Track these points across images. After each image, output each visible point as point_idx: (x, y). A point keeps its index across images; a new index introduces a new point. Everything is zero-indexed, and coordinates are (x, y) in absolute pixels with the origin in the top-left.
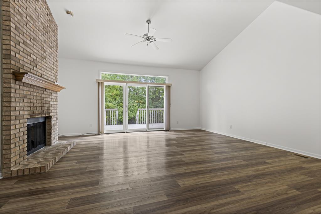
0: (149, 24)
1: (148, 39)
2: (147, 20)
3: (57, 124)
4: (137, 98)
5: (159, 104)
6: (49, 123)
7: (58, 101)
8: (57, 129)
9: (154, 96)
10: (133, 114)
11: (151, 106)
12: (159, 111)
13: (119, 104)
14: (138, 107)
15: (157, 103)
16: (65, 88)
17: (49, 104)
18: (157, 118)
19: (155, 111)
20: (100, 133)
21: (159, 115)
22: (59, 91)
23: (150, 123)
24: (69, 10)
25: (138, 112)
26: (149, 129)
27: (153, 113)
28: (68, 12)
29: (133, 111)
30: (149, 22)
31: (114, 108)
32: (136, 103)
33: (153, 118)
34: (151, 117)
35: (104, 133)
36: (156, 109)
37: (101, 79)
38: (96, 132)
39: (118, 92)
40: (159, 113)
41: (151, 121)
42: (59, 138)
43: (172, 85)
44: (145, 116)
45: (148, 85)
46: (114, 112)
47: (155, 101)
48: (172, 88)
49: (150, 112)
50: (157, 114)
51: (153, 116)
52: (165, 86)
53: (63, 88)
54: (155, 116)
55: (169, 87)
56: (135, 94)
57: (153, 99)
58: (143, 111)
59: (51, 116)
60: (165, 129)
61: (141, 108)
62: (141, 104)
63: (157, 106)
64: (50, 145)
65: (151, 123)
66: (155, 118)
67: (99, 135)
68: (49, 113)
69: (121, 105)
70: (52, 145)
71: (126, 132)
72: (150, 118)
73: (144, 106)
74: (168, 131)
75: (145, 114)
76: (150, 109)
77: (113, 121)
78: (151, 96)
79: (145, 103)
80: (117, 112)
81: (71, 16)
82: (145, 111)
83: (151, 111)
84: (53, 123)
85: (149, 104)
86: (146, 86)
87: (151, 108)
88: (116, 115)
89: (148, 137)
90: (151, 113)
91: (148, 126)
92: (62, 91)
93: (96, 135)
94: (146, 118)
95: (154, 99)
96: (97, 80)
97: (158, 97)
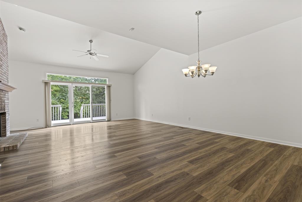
0: (91, 43)
1: (91, 54)
2: (90, 40)
3: (9, 119)
4: (80, 94)
5: (103, 100)
6: (4, 118)
7: (10, 99)
8: (9, 123)
9: (98, 92)
10: (76, 110)
11: (95, 102)
12: (102, 106)
13: (59, 100)
14: (81, 103)
15: (101, 98)
16: (16, 89)
17: (4, 102)
18: (101, 112)
19: (99, 106)
20: (47, 126)
21: (102, 110)
22: (11, 91)
23: (93, 117)
24: (22, 27)
25: (82, 107)
26: (93, 121)
27: (97, 108)
28: (21, 29)
29: (76, 106)
30: (91, 41)
31: (57, 104)
32: (79, 99)
33: (97, 112)
34: (95, 111)
35: (52, 126)
36: (99, 104)
37: (47, 80)
38: (43, 125)
39: (58, 88)
40: (102, 107)
41: (95, 114)
42: (10, 131)
43: (112, 85)
44: (89, 111)
45: (91, 85)
46: (58, 109)
47: (99, 96)
48: (111, 88)
49: (93, 107)
50: (100, 109)
51: (97, 110)
52: (106, 86)
53: (14, 88)
54: (99, 110)
55: (109, 87)
56: (78, 90)
57: (96, 95)
58: (87, 106)
59: (6, 112)
60: (106, 120)
61: (85, 104)
62: (84, 99)
63: (101, 102)
64: (5, 136)
65: (95, 117)
66: (99, 112)
67: (46, 128)
68: (4, 109)
69: (61, 101)
70: (7, 136)
71: (72, 124)
72: (93, 112)
73: (87, 102)
74: (110, 121)
75: (89, 109)
76: (94, 105)
77: (57, 117)
78: (94, 92)
79: (88, 99)
80: (61, 109)
81: (24, 32)
82: (89, 106)
83: (95, 106)
84: (7, 117)
85: (93, 100)
86: (90, 86)
87: (95, 103)
88: (59, 111)
89: (92, 126)
90: (95, 108)
91: (92, 119)
92: (14, 91)
93: (43, 128)
94: (89, 113)
95: (98, 94)
96: (43, 80)
97: (102, 93)
